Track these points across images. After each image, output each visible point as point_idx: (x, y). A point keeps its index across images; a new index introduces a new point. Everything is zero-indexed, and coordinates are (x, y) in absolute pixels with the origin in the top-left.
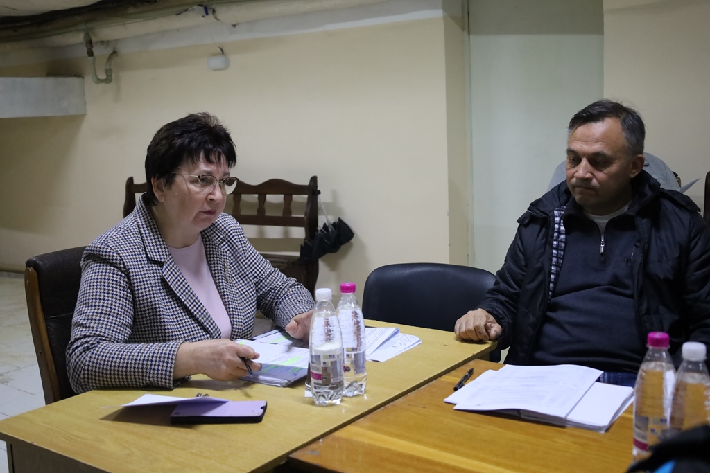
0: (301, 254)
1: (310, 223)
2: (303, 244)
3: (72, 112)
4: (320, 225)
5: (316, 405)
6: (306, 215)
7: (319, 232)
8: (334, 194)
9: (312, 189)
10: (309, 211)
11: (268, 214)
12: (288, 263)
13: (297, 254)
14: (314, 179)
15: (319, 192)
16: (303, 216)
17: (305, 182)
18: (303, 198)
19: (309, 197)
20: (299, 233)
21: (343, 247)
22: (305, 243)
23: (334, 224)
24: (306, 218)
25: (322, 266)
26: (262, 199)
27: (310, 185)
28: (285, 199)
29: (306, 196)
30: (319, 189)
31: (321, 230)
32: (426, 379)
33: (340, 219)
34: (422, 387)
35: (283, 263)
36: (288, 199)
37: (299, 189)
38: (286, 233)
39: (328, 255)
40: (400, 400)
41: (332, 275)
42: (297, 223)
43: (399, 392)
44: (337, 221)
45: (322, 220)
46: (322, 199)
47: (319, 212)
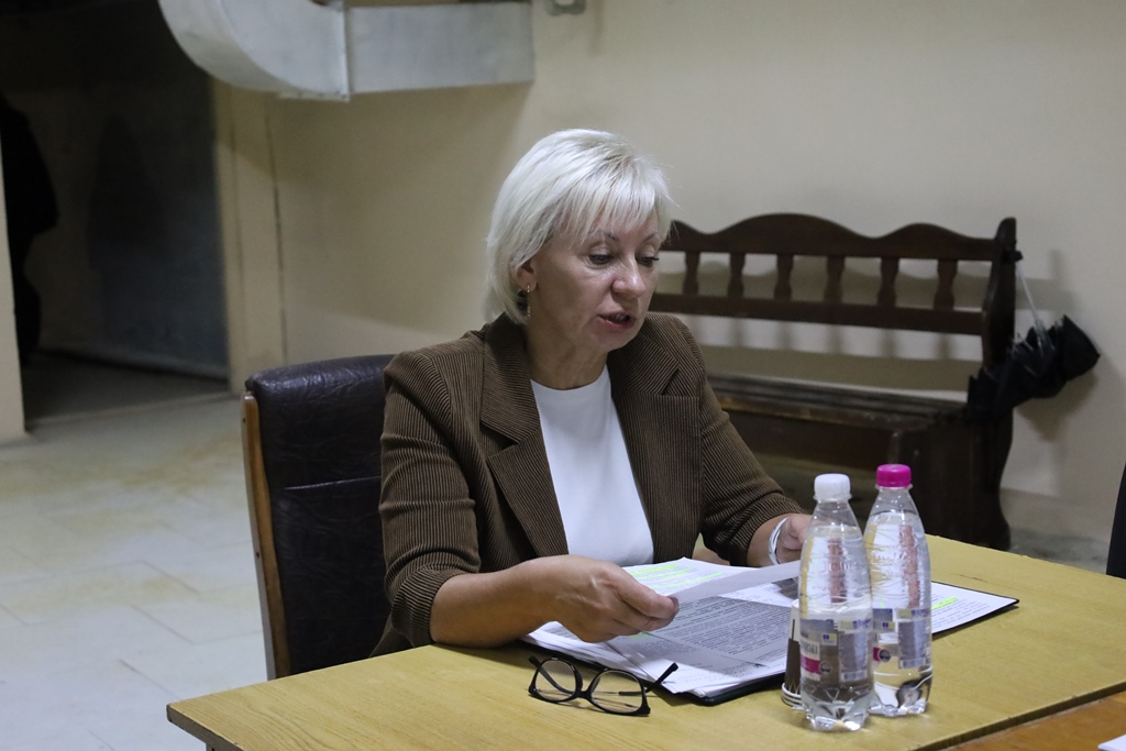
0: (969, 398)
1: (996, 326)
2: (976, 376)
3: (505, 77)
4: (1021, 332)
5: (812, 729)
6: (985, 308)
7: (1014, 349)
8: (1057, 260)
9: (1003, 248)
10: (992, 297)
11: (902, 303)
12: (936, 416)
13: (961, 397)
14: (1008, 227)
15: (1019, 256)
16: (978, 310)
17: (988, 231)
18: (980, 269)
19: (993, 269)
20: (969, 348)
21: (1070, 386)
22: (981, 372)
23: (1052, 332)
24: (985, 315)
25: (1022, 428)
26: (890, 269)
27: (997, 238)
28: (940, 270)
29: (988, 264)
30: (1019, 247)
31: (1022, 345)
32: (1079, 695)
33: (1066, 321)
34: (1064, 712)
35: (924, 415)
36: (947, 272)
37: (973, 248)
38: (944, 348)
39: (1033, 403)
40: (1001, 735)
41: (1046, 449)
42: (965, 325)
43: (1004, 718)
44: (1060, 324)
45: (1026, 322)
46: (1026, 270)
47: (1018, 302)
